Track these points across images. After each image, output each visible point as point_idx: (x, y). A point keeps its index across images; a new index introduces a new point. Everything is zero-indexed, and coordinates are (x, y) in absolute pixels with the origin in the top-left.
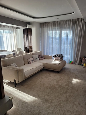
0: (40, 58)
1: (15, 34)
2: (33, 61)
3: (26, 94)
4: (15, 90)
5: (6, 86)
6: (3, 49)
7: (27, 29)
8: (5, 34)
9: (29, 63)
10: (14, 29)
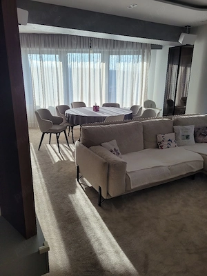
0: (201, 138)
1: (145, 63)
2: (173, 144)
3: (113, 240)
4: (95, 216)
5: (82, 193)
6: (112, 102)
7: (181, 47)
8: (122, 63)
9: (158, 147)
10: (146, 51)
